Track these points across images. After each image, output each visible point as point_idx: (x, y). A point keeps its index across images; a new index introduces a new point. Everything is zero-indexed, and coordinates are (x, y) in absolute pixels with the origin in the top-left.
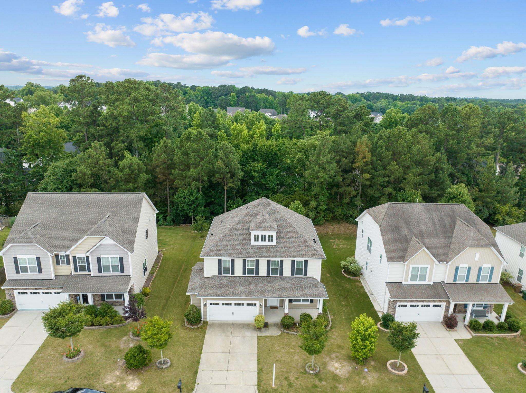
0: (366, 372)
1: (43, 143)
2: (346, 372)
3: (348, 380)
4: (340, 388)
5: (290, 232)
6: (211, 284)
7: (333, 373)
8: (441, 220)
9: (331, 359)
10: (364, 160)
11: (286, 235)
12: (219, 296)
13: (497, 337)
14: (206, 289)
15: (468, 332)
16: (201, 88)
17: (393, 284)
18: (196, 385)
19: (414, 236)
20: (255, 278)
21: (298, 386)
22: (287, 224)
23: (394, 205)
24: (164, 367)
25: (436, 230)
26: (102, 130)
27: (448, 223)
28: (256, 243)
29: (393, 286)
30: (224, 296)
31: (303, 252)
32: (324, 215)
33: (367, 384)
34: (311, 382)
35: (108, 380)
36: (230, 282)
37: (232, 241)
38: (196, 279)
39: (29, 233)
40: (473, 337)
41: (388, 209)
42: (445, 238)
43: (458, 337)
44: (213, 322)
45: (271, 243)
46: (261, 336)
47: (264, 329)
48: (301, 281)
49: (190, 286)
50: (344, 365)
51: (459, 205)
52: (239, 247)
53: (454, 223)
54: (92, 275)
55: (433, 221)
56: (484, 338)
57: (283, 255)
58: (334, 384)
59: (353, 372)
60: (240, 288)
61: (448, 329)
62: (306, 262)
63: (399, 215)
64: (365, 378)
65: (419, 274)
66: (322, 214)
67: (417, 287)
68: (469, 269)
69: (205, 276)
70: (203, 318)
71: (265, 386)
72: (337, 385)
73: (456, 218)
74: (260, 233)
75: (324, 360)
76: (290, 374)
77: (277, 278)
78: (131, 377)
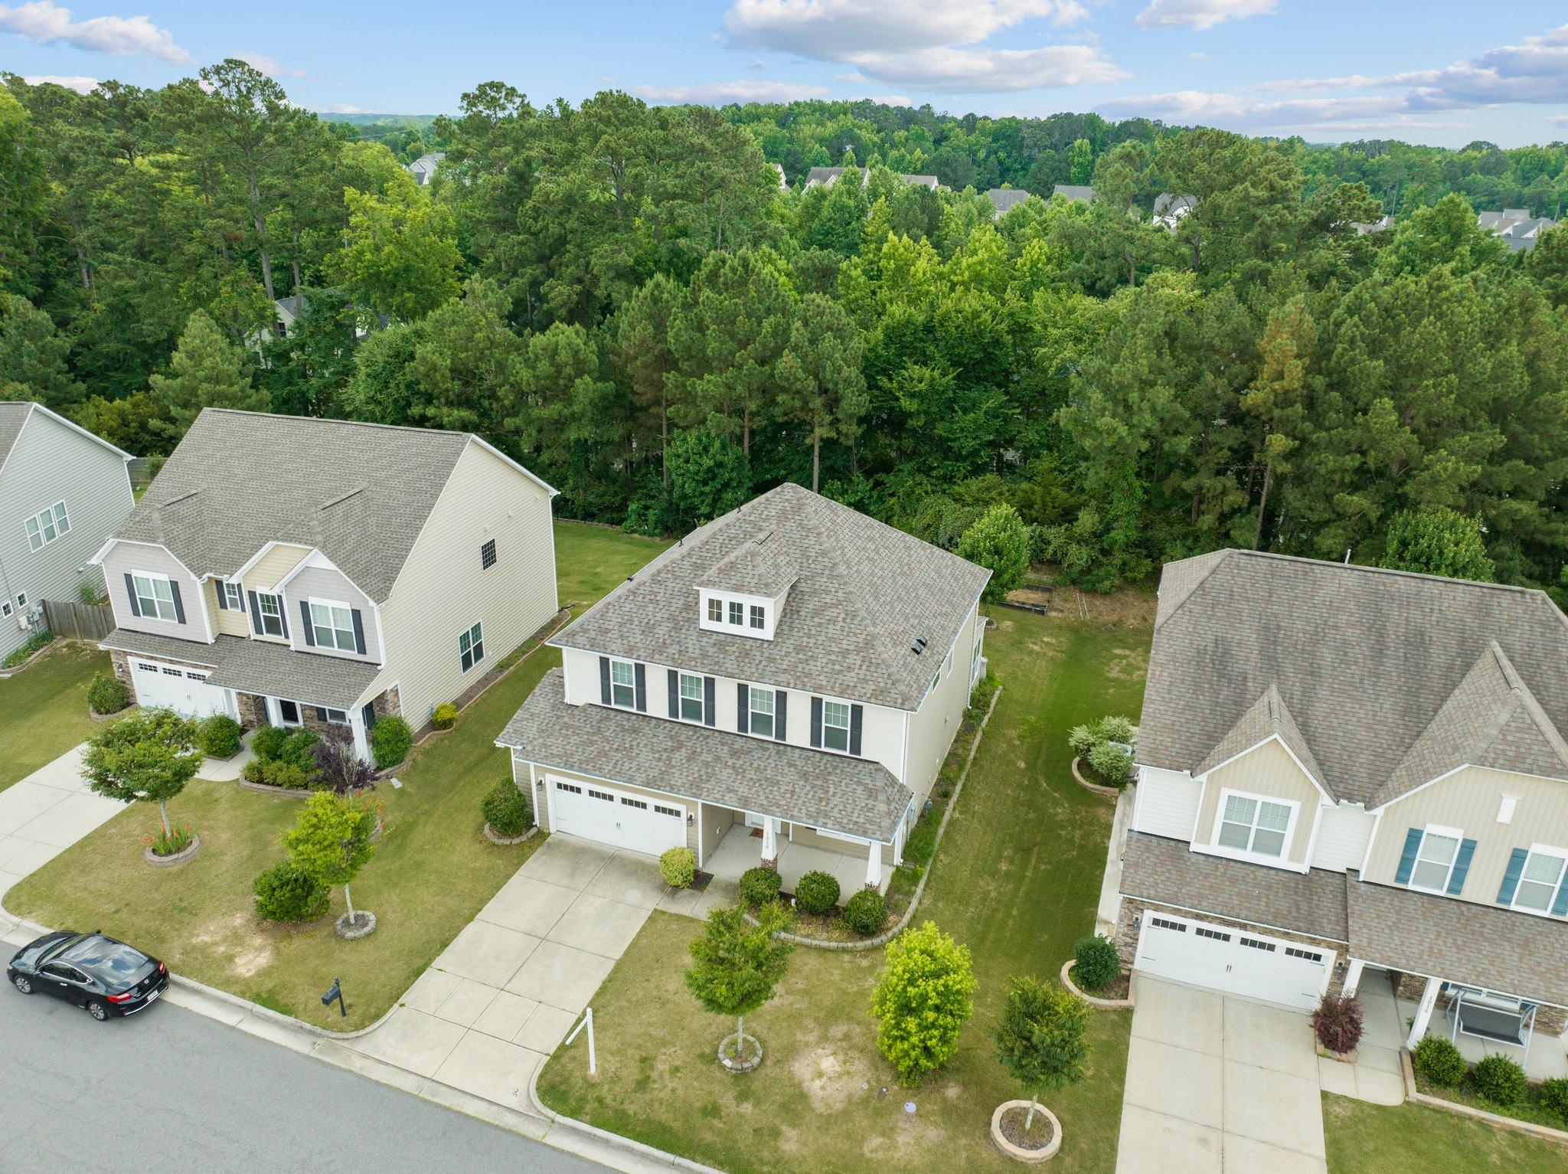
0: (907, 1115)
1: (387, 273)
2: (842, 1096)
3: (828, 1122)
4: (787, 1140)
5: (832, 605)
6: (572, 726)
7: (799, 1085)
8: (1417, 642)
9: (824, 1039)
10: (1277, 386)
11: (817, 613)
12: (572, 767)
13: (1514, 1133)
14: (548, 742)
15: (1398, 1079)
16: (993, 122)
17: (1155, 840)
18: (396, 1006)
19: (1274, 687)
20: (703, 732)
21: (662, 1095)
22: (831, 577)
23: (1244, 560)
24: (350, 934)
25: (1377, 676)
26: (522, 243)
27: (1438, 657)
28: (714, 626)
29: (1147, 850)
30: (586, 771)
31: (850, 678)
32: (1124, 564)
33: (880, 1155)
34: (711, 1093)
35: (206, 933)
36: (624, 730)
37: (651, 607)
38: (542, 705)
39: (156, 515)
40: (1406, 1102)
41: (1214, 572)
42: (1405, 713)
43: (1336, 1089)
44: (564, 837)
45: (756, 633)
46: (664, 913)
47: (687, 892)
48: (836, 767)
49: (517, 721)
50: (852, 1069)
51: (1522, 592)
52: (662, 631)
53: (1467, 658)
54: (292, 648)
55: (1381, 636)
56: (1455, 1121)
57: (783, 677)
58: (777, 1122)
59: (865, 1102)
60: (643, 756)
61: (1321, 1048)
62: (857, 711)
63: (1248, 600)
64: (888, 1132)
65: (1254, 827)
66: (1118, 558)
67: (1241, 871)
68: (1468, 849)
69: (567, 700)
70: (537, 822)
71: (571, 1066)
72: (784, 1128)
73: (1486, 645)
74: (726, 598)
75: (799, 1036)
76: (663, 1050)
77: (765, 745)
78: (258, 941)
